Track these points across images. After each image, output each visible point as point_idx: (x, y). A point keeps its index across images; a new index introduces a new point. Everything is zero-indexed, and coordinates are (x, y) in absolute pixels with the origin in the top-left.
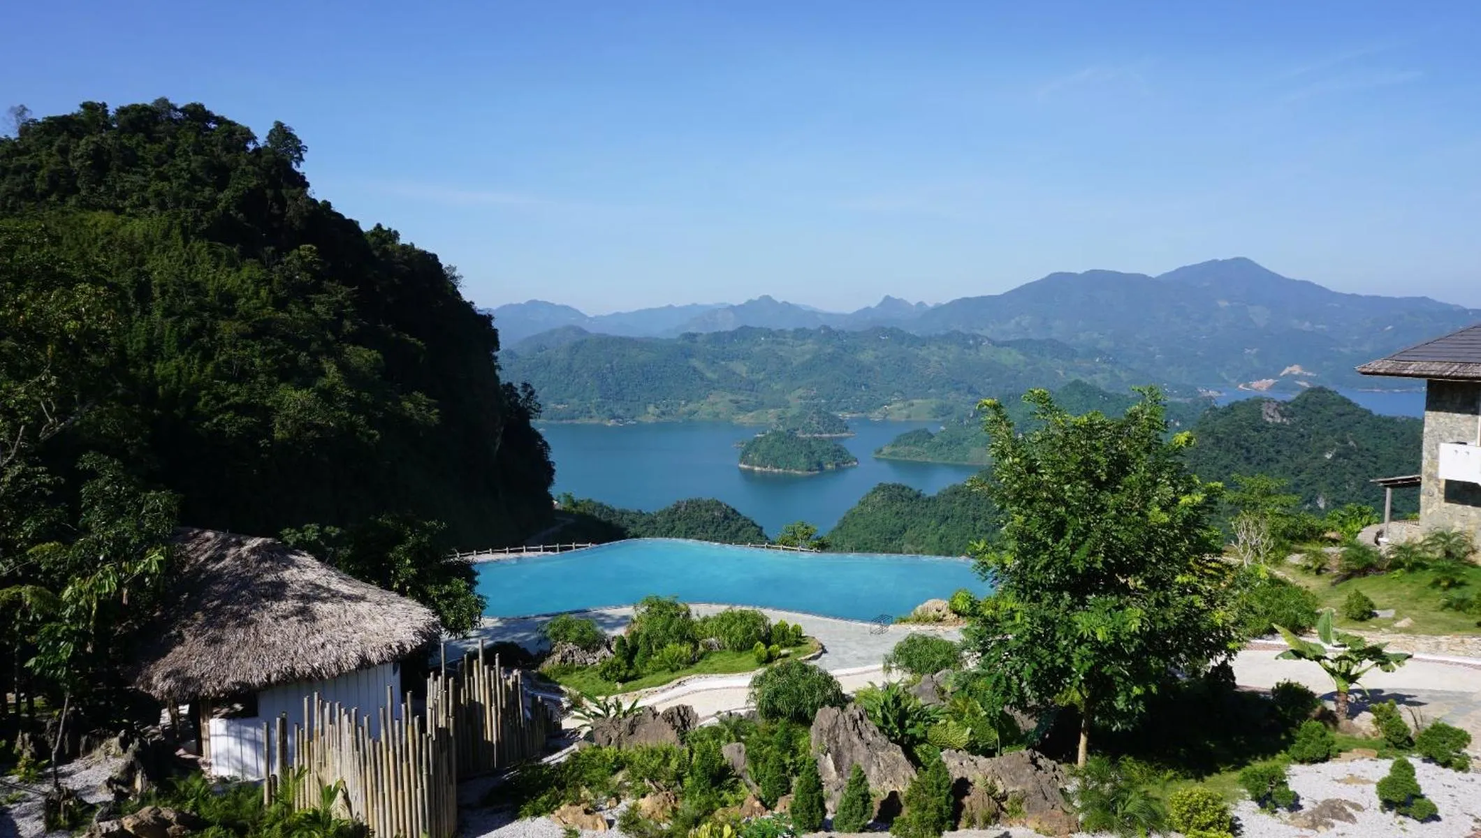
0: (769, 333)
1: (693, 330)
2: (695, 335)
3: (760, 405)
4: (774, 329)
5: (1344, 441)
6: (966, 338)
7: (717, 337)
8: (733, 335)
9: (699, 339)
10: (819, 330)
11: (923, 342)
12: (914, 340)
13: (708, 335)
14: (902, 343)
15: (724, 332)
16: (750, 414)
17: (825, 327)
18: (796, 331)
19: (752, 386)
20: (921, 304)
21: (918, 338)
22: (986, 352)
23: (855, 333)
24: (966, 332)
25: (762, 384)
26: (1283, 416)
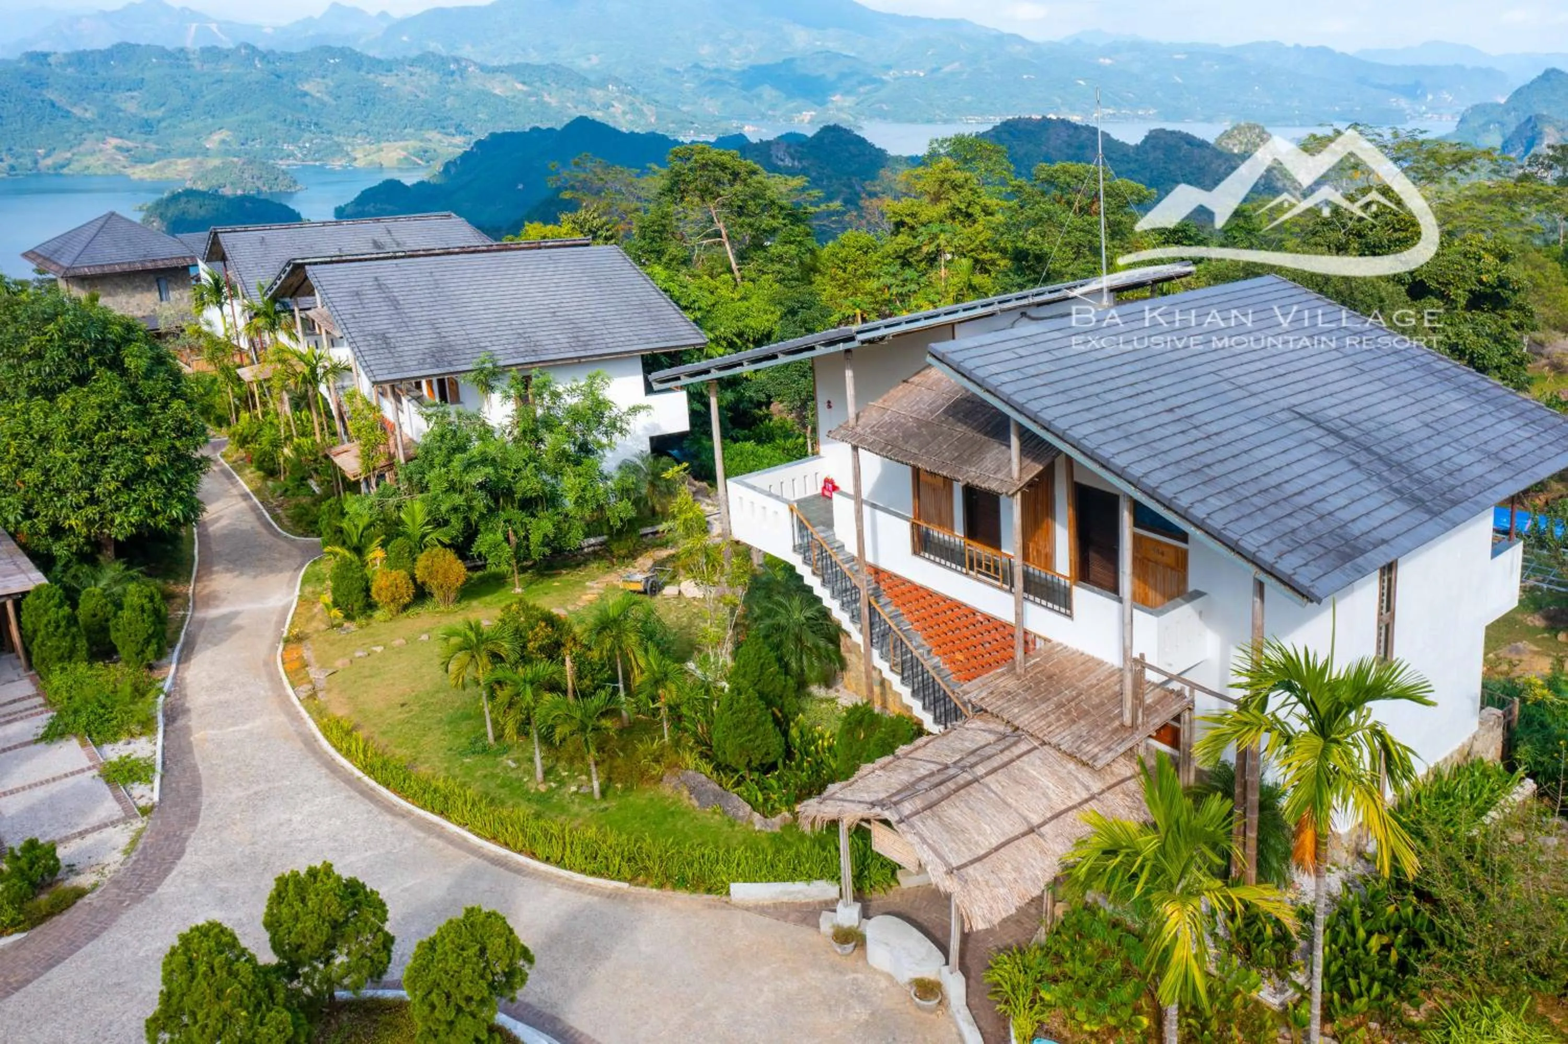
0: (163, 53)
1: (42, 46)
2: (46, 55)
3: (164, 153)
4: (169, 47)
5: (851, 186)
6: (444, 61)
7: (80, 59)
8: (107, 55)
9: (51, 60)
10: (238, 49)
11: (387, 66)
12: (376, 64)
13: (66, 55)
14: (359, 69)
15: (92, 52)
16: (152, 166)
17: (247, 46)
18: (204, 50)
19: (147, 127)
20: (383, 15)
21: (380, 61)
22: (476, 81)
23: (291, 55)
24: (444, 52)
25: (163, 124)
26: (793, 159)
